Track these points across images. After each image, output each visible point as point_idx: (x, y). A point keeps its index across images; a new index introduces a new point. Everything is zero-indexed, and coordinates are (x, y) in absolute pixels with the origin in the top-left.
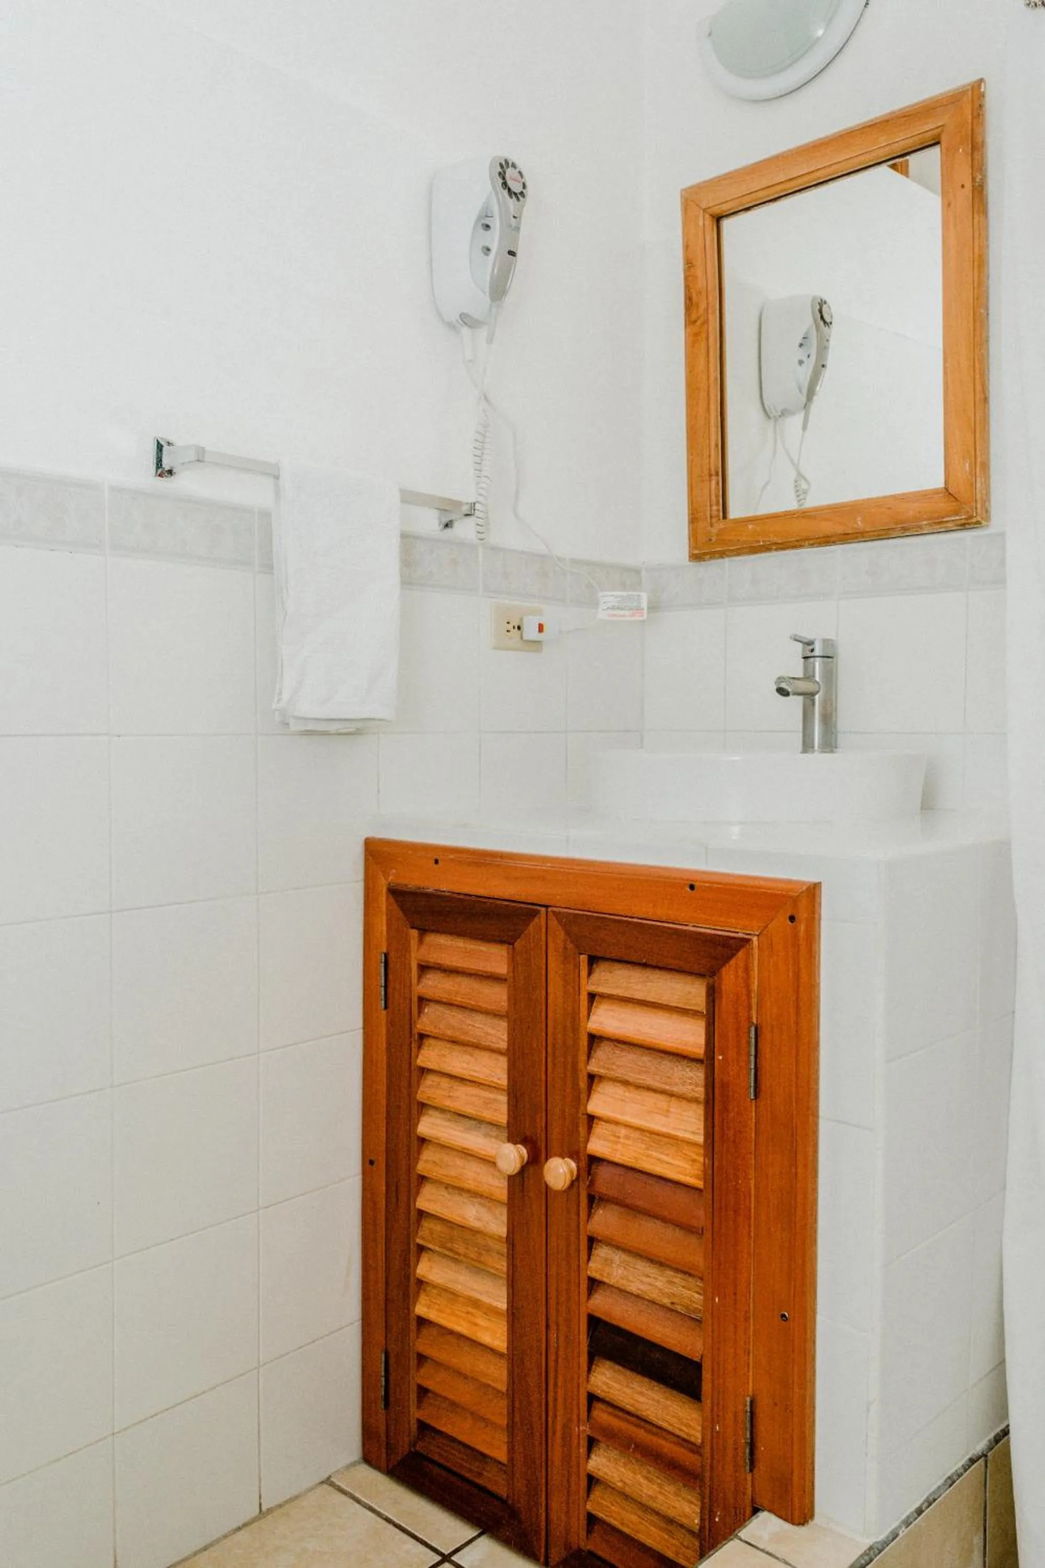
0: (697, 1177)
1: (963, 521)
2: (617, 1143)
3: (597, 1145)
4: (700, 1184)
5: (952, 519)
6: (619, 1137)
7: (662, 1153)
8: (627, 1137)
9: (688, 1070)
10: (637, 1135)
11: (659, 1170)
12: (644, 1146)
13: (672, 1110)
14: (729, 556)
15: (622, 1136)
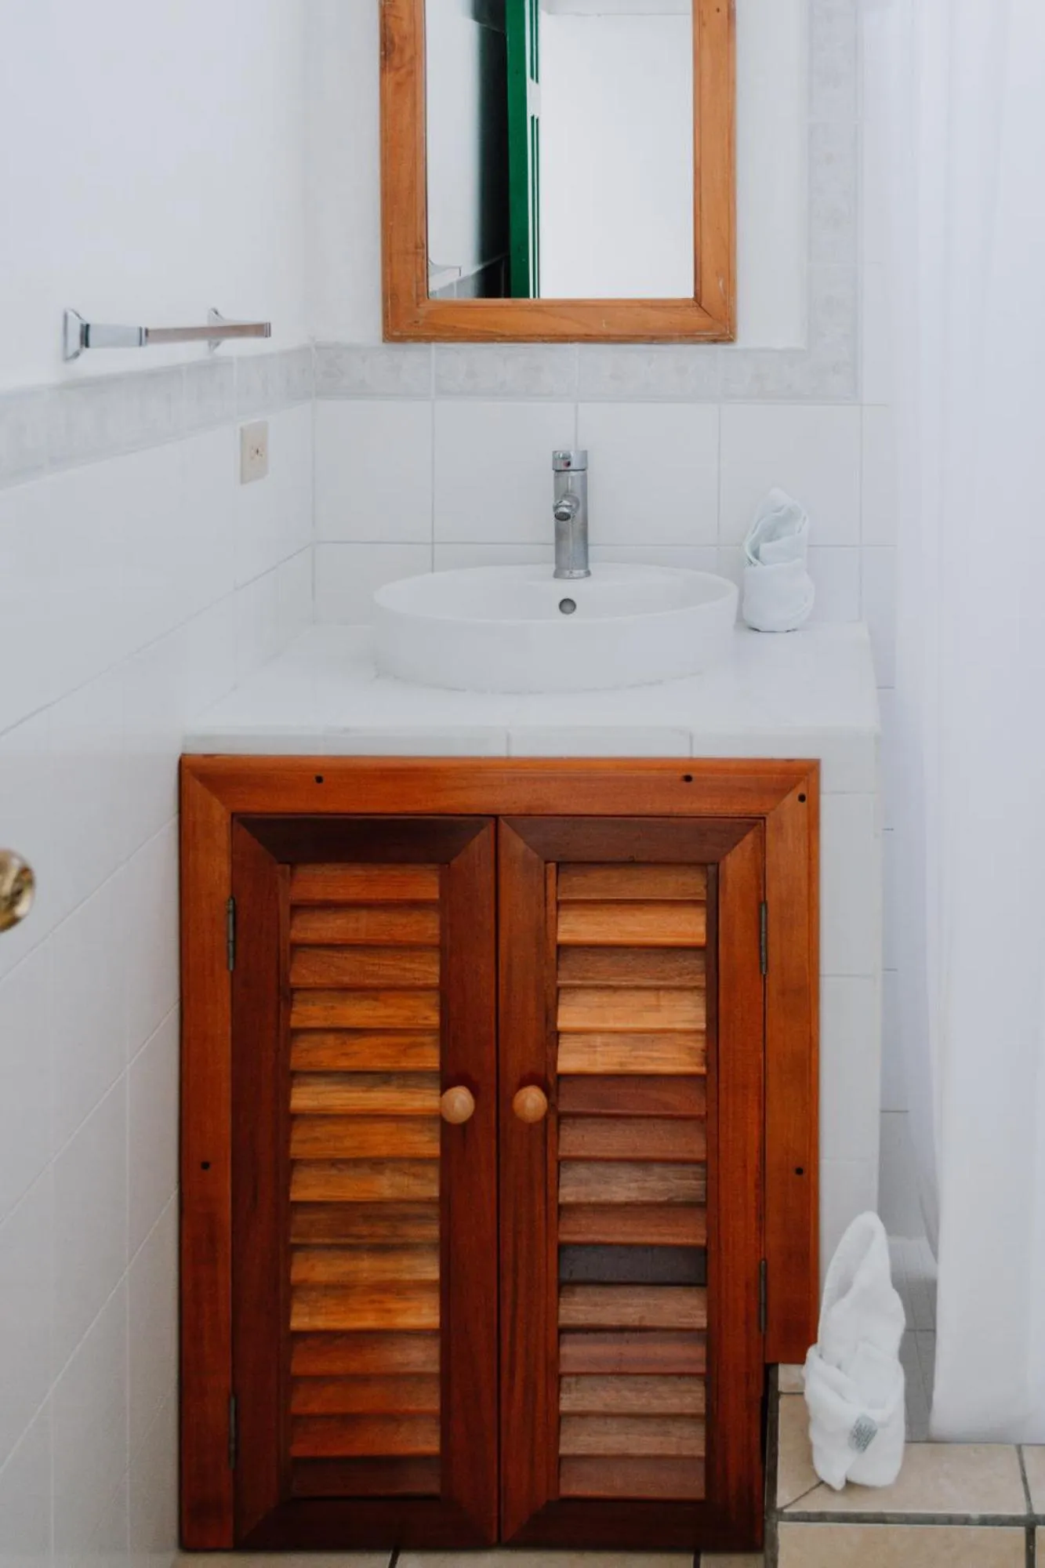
0: (697, 1065)
1: (715, 338)
2: (595, 1052)
3: (569, 1061)
4: (703, 1070)
5: (705, 334)
6: (595, 1047)
7: (651, 1050)
8: (607, 1045)
9: (681, 960)
10: (616, 1039)
11: (650, 1068)
12: (628, 1048)
13: (662, 1003)
14: (437, 341)
15: (598, 1044)
